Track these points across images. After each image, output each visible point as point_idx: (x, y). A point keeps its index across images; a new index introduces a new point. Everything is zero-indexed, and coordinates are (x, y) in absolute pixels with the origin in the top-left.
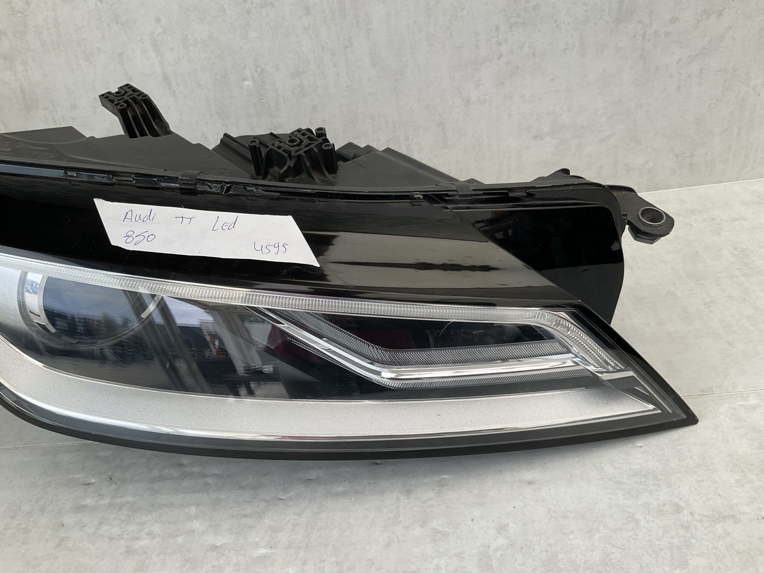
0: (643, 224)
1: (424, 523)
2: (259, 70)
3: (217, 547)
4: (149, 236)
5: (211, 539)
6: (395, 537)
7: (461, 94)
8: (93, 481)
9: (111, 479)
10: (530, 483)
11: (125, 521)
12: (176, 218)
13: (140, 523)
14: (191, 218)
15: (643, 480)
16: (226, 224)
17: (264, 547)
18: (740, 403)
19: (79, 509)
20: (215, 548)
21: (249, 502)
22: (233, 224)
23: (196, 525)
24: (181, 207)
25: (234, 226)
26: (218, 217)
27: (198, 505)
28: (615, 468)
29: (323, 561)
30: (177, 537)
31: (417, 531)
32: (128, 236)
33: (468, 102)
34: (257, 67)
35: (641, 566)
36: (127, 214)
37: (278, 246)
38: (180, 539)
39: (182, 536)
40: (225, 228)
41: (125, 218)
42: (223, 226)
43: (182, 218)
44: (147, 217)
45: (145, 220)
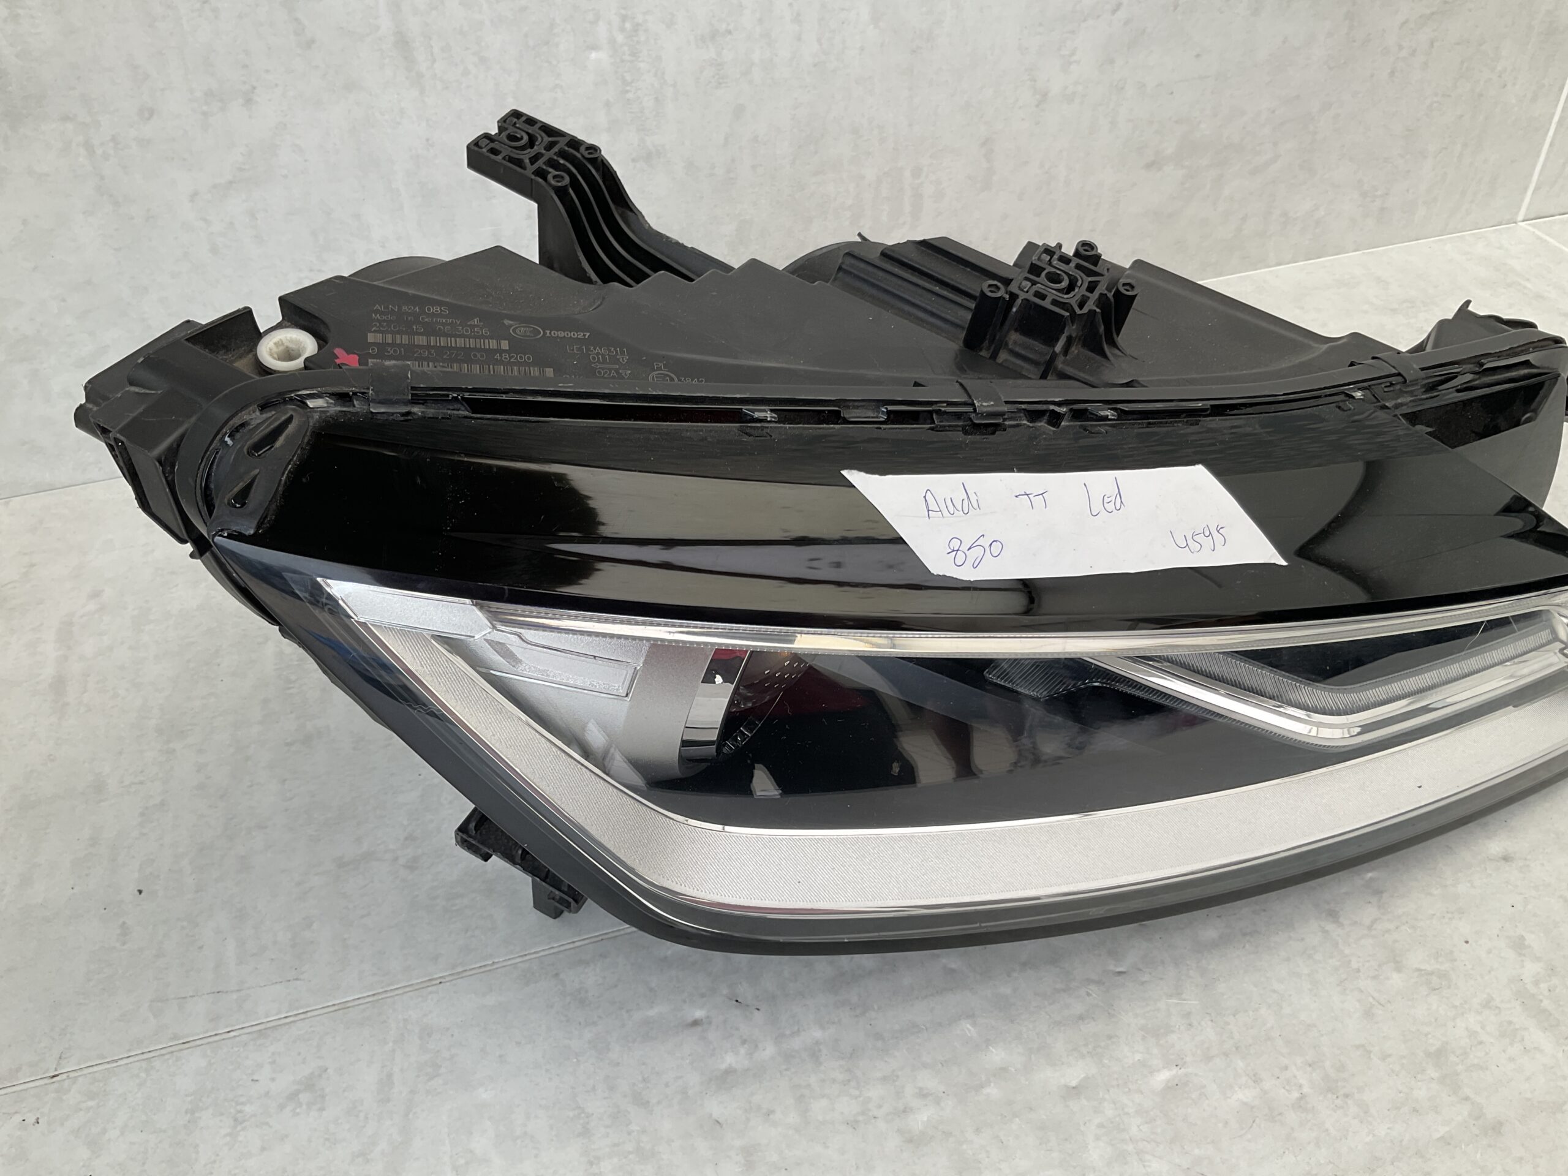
1: (1397, 964)
2: (628, 25)
3: (1074, 1088)
4: (991, 544)
5: (1051, 1076)
6: (1371, 1000)
7: (1034, 81)
8: (699, 1014)
9: (737, 1001)
10: (1506, 859)
11: (849, 1081)
12: (1017, 496)
13: (884, 1079)
14: (1042, 494)
16: (1107, 500)
17: (1164, 1068)
19: (725, 1080)
20: (1075, 1091)
21: (1064, 991)
22: (1119, 497)
23: (997, 1056)
24: (1013, 471)
25: (1121, 502)
26: (1085, 484)
27: (971, 1016)
29: (1286, 1068)
30: (983, 1087)
31: (1396, 980)
32: (953, 551)
33: (1044, 97)
34: (624, 18)
36: (926, 500)
37: (1210, 533)
38: (993, 1091)
39: (992, 1085)
40: (1110, 507)
41: (929, 511)
42: (1106, 505)
43: (1027, 495)
44: (966, 502)
45: (964, 509)
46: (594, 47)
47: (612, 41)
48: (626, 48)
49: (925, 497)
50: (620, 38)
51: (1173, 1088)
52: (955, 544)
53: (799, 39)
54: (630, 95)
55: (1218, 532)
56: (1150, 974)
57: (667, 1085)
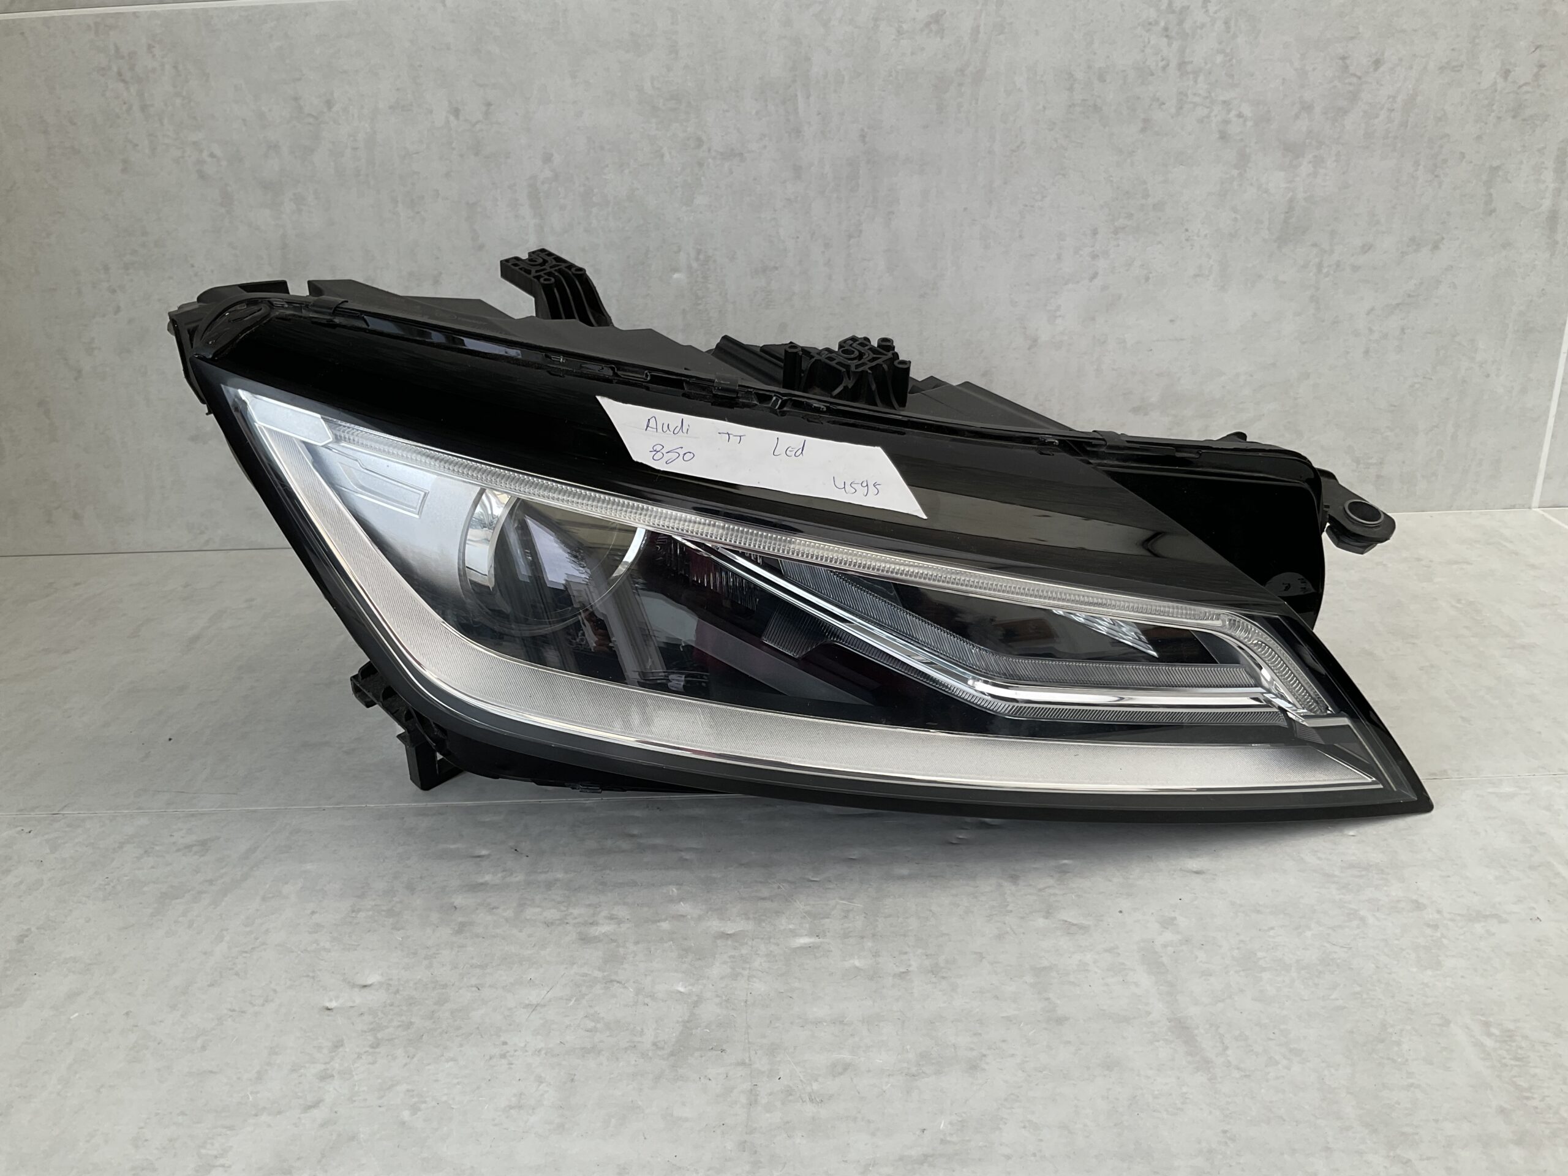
0: (1351, 521)
1: (1048, 914)
2: (701, 257)
3: (728, 934)
4: (685, 454)
5: (715, 924)
6: (1009, 929)
7: (1025, 328)
8: (484, 852)
9: (516, 850)
11: (563, 902)
12: (719, 433)
13: (589, 905)
14: (740, 436)
15: (1363, 873)
16: (790, 449)
17: (806, 935)
18: (1490, 790)
19: (475, 887)
20: (726, 936)
21: (761, 882)
22: (801, 450)
23: (685, 908)
25: (802, 453)
26: (778, 438)
27: (679, 885)
28: (1320, 859)
29: (906, 953)
30: (659, 922)
32: (655, 451)
34: (699, 252)
35: (1377, 967)
36: (649, 422)
37: (867, 485)
38: (665, 926)
39: (667, 922)
40: (790, 454)
41: (648, 426)
42: (788, 451)
43: (728, 434)
44: (679, 428)
45: (675, 432)
46: (675, 270)
47: (690, 267)
48: (699, 272)
49: (649, 420)
50: (695, 265)
51: (806, 948)
52: (658, 448)
53: (830, 277)
54: (700, 307)
55: (874, 486)
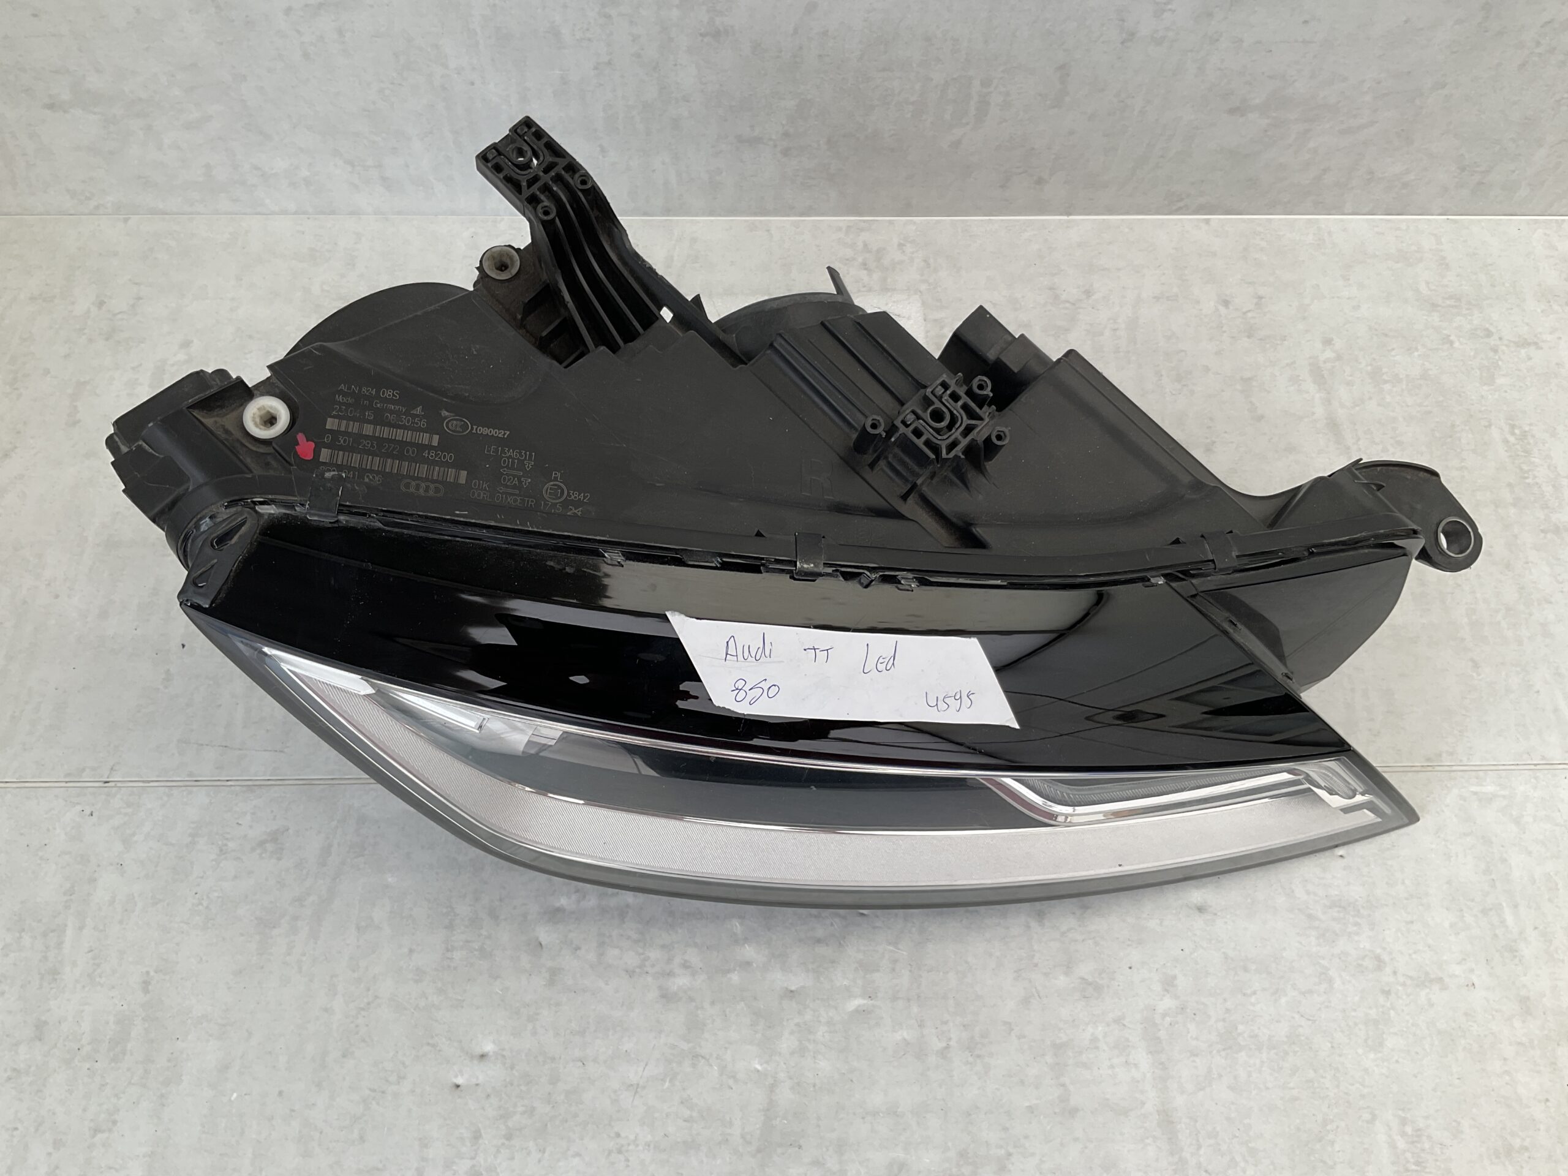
1: (1068, 967)
3: (792, 991)
4: (770, 688)
5: (780, 979)
6: (1034, 990)
10: (1201, 909)
11: (639, 940)
12: (805, 650)
13: (663, 947)
14: (827, 650)
16: (881, 660)
17: (860, 996)
20: (791, 994)
21: (816, 917)
22: (892, 658)
23: (749, 951)
25: (893, 664)
26: (868, 645)
28: (1308, 893)
29: (946, 1023)
31: (1061, 981)
32: (737, 689)
33: (1131, 36)
36: (728, 645)
37: (961, 697)
40: (881, 667)
41: (727, 654)
42: (879, 664)
43: (815, 649)
44: (760, 651)
45: (758, 658)
49: (728, 642)
51: (860, 1012)
52: (740, 684)
55: (968, 696)
56: (883, 922)
57: (515, 908)
